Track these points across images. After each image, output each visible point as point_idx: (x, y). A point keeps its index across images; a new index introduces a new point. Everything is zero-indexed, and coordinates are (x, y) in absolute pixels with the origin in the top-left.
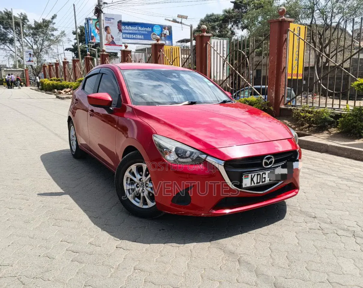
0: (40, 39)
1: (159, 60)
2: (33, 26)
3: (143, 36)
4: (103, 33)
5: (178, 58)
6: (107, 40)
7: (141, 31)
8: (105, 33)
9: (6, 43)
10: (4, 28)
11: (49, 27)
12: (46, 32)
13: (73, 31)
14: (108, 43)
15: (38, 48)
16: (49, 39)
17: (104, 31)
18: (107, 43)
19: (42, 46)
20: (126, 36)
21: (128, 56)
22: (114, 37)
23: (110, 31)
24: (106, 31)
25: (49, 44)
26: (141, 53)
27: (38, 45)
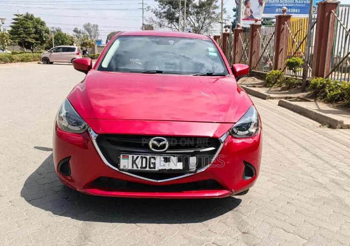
0: (202, 18)
1: (281, 34)
2: (198, 5)
3: (299, 9)
4: (242, 7)
5: (301, 31)
6: (245, 15)
7: (298, 4)
8: (245, 7)
9: (174, 22)
10: (173, 8)
11: (212, 6)
12: (209, 9)
13: (234, 8)
14: (247, 18)
15: (199, 26)
16: (211, 17)
17: (244, 5)
18: (245, 17)
19: (203, 24)
20: (279, 10)
21: (257, 30)
22: (253, 11)
23: (250, 5)
24: (245, 5)
25: (209, 22)
26: (267, 26)
27: (200, 23)
